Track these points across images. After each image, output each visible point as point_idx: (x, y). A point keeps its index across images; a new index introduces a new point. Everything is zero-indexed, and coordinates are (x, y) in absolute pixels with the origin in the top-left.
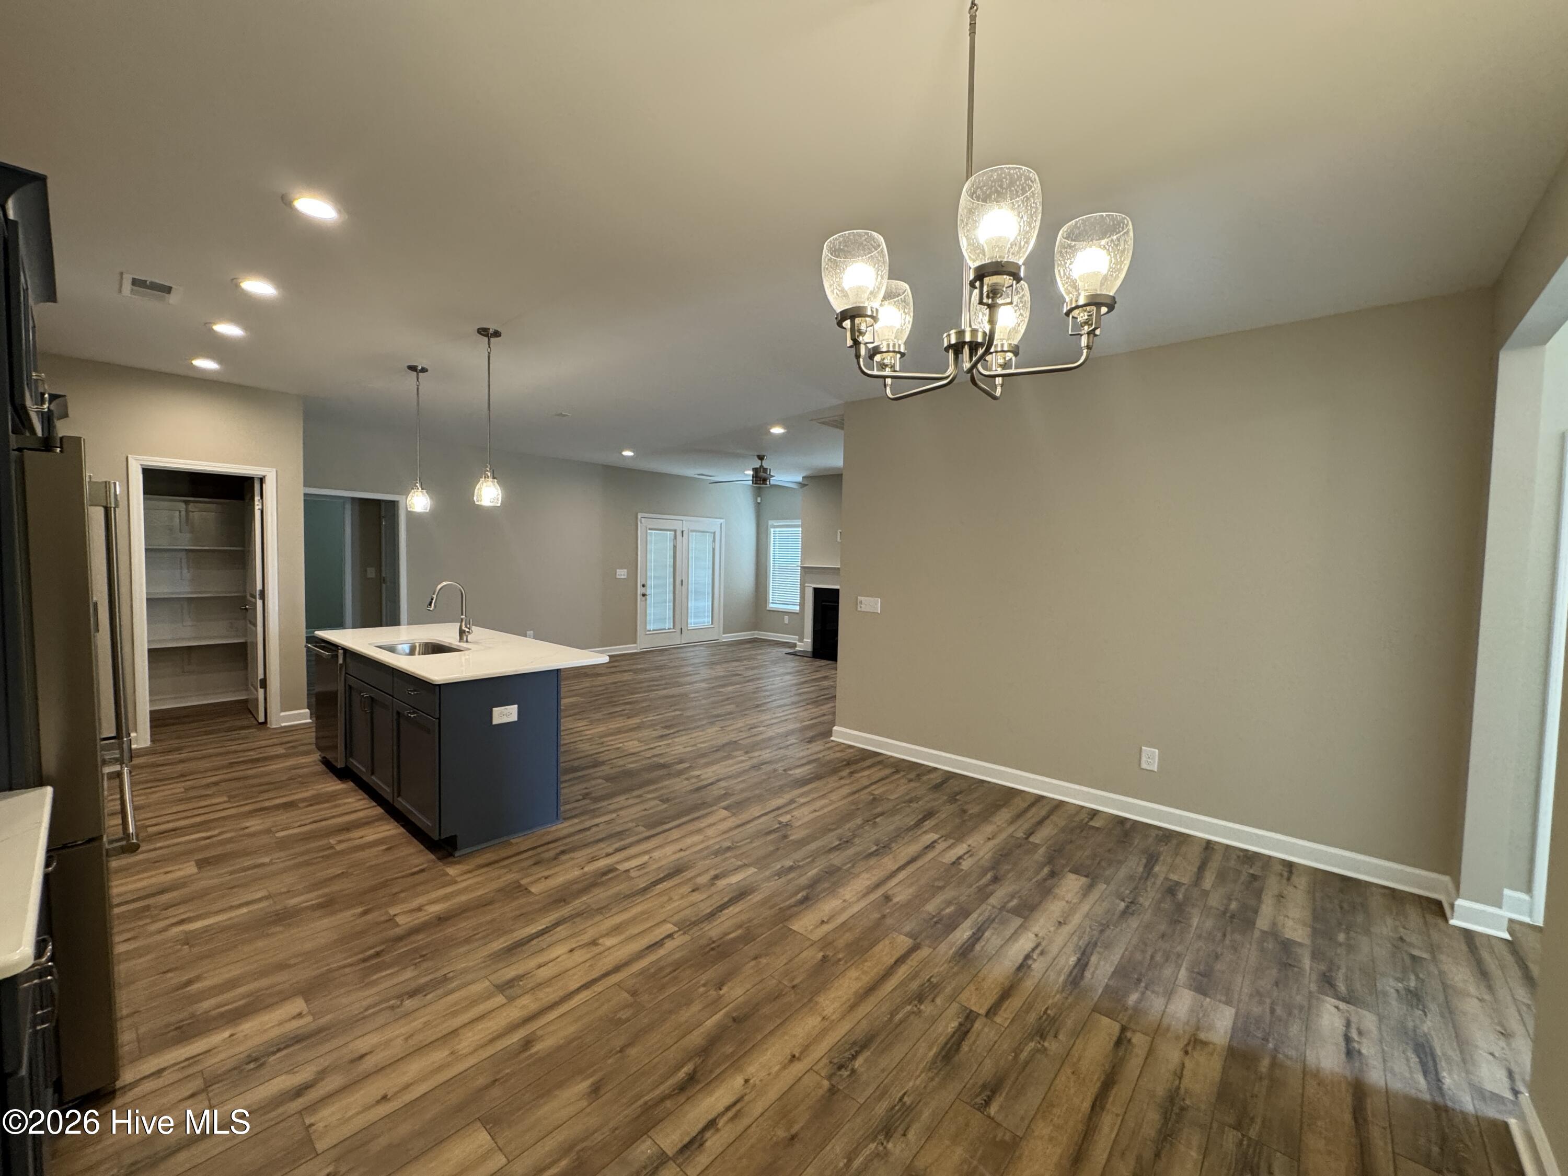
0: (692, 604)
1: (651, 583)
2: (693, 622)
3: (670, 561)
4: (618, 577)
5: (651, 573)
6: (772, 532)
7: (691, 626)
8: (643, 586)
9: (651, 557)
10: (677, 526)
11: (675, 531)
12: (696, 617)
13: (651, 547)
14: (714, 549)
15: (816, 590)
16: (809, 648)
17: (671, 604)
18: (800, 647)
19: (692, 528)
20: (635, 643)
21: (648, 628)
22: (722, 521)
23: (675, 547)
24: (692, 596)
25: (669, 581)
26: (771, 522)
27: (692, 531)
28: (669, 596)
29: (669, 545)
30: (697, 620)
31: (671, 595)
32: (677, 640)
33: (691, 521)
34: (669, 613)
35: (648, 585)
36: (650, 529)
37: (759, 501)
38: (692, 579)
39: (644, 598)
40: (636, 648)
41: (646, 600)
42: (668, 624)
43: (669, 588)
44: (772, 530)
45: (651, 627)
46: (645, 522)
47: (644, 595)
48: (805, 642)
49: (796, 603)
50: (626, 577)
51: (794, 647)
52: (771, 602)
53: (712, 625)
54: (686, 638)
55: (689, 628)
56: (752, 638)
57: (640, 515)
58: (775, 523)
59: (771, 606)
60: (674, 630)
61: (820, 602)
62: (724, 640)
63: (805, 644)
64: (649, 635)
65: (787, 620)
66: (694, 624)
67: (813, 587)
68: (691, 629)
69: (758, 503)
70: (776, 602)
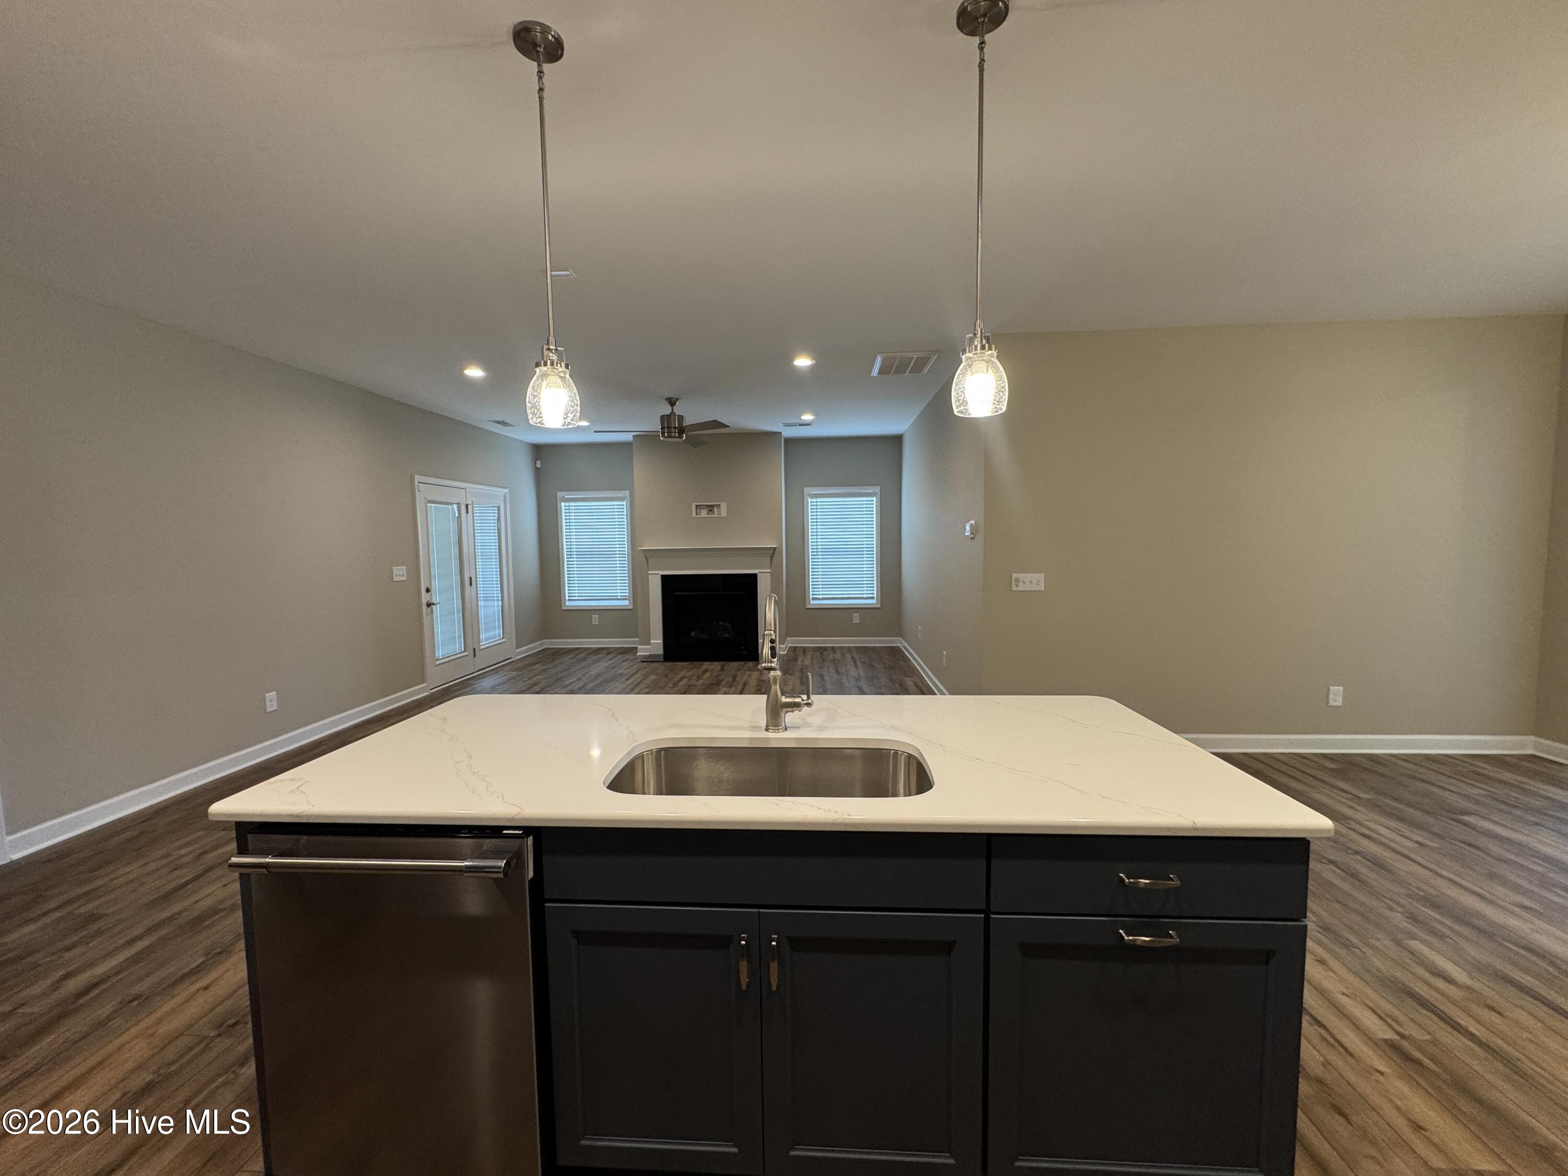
0: (482, 612)
1: (436, 585)
2: (485, 637)
3: (454, 551)
4: (396, 579)
5: (435, 572)
6: (563, 508)
7: (484, 644)
8: (428, 591)
9: (434, 544)
10: (461, 496)
11: (459, 505)
12: (487, 630)
13: (432, 530)
14: (499, 530)
15: (664, 578)
16: (661, 651)
17: (460, 614)
18: (643, 651)
19: (477, 501)
21: (437, 655)
22: (507, 491)
23: (460, 530)
24: (481, 601)
25: (456, 580)
26: (560, 495)
27: (477, 506)
28: (457, 604)
29: (454, 527)
30: (487, 635)
31: (459, 601)
32: (471, 667)
33: (475, 490)
34: (459, 629)
35: (433, 590)
36: (430, 502)
37: (539, 466)
38: (480, 575)
39: (430, 610)
40: (426, 689)
41: (432, 612)
42: (460, 646)
43: (456, 592)
44: (563, 504)
45: (439, 653)
46: (425, 488)
47: (429, 605)
48: (649, 644)
49: (619, 597)
50: (405, 578)
51: (637, 652)
52: (567, 598)
53: (503, 638)
54: (482, 662)
55: (482, 647)
56: (544, 649)
57: (418, 478)
58: (568, 496)
59: (568, 603)
60: (466, 653)
61: (676, 593)
62: (517, 658)
63: (649, 647)
64: (439, 666)
65: (597, 621)
66: (485, 641)
67: (658, 574)
68: (485, 648)
69: (538, 468)
70: (577, 598)
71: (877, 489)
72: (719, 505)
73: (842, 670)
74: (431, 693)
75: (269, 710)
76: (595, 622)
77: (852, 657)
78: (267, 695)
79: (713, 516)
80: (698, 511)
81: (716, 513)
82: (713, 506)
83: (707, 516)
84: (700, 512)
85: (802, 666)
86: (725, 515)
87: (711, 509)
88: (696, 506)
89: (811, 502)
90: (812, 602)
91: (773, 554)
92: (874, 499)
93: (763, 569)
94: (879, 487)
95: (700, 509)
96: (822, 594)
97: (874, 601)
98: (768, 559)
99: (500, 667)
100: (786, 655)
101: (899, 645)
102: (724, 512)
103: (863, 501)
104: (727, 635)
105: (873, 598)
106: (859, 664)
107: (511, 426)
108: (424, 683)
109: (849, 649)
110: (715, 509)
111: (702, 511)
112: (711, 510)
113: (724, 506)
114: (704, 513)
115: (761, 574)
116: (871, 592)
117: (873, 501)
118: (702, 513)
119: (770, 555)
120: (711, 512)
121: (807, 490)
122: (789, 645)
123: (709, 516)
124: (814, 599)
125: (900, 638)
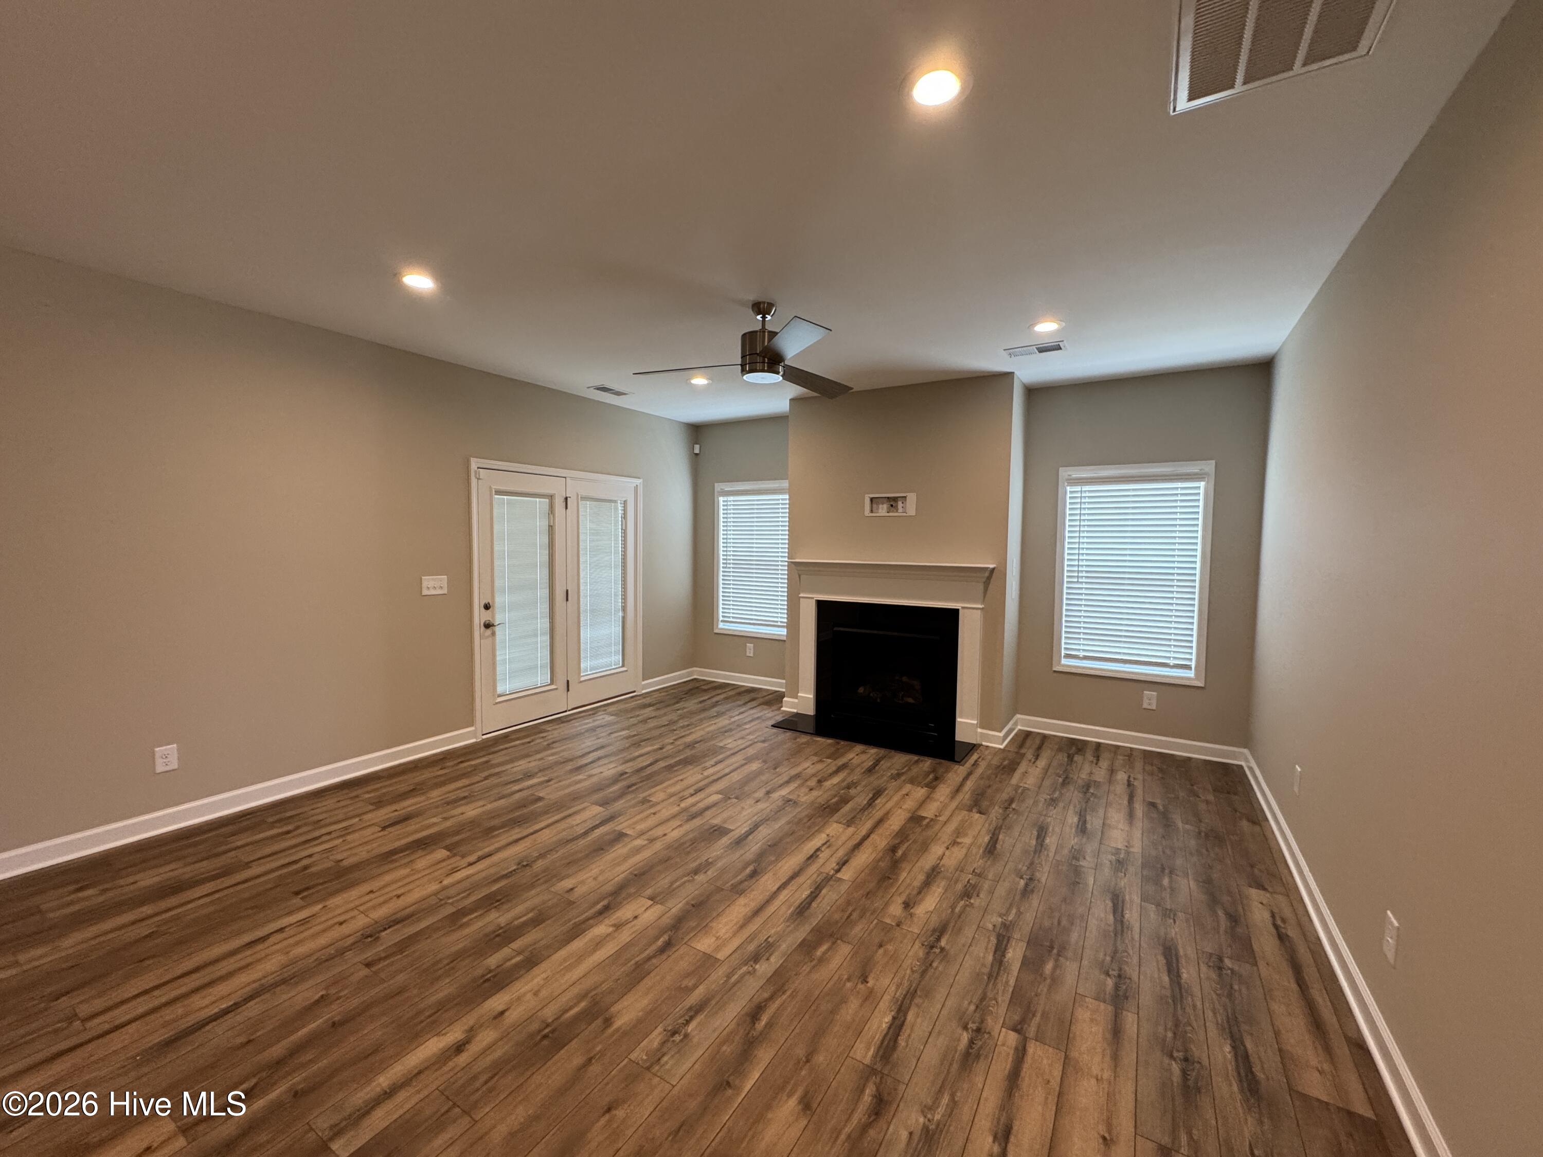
0: (586, 634)
1: (502, 600)
2: (589, 666)
3: (541, 556)
4: (425, 592)
5: (504, 583)
6: (721, 503)
7: (586, 673)
8: (487, 607)
9: (502, 547)
10: (555, 487)
11: (551, 497)
12: (593, 656)
13: (501, 527)
14: (624, 534)
15: (820, 604)
16: (810, 709)
17: (547, 638)
18: (790, 706)
19: (583, 493)
20: (471, 724)
21: (500, 689)
22: (639, 482)
23: (551, 528)
24: (585, 619)
25: (541, 593)
26: (718, 487)
27: (585, 498)
28: (543, 623)
29: (541, 524)
30: (593, 663)
31: (547, 620)
32: (560, 704)
33: (581, 479)
34: (543, 656)
35: (496, 606)
36: (499, 492)
37: (697, 451)
38: (586, 589)
39: (489, 632)
40: (474, 734)
41: (493, 634)
42: (541, 678)
43: (543, 608)
44: (721, 499)
45: (503, 687)
46: (485, 477)
47: (488, 626)
48: (796, 697)
49: (779, 624)
50: (445, 591)
51: (782, 707)
52: (721, 619)
53: (623, 666)
54: (578, 697)
55: (582, 679)
56: (692, 680)
57: (474, 463)
58: (728, 487)
59: (721, 625)
60: (553, 687)
61: (836, 629)
62: (644, 691)
63: (796, 701)
64: (498, 705)
65: (752, 651)
66: (590, 670)
67: (813, 598)
68: (585, 681)
69: (697, 454)
70: (731, 620)
71: (1209, 466)
72: (905, 497)
73: (1094, 822)
74: (483, 740)
75: (160, 768)
76: (750, 653)
77: (1129, 784)
78: (157, 749)
79: (896, 514)
80: (874, 506)
81: (900, 510)
82: (895, 499)
83: (888, 514)
84: (878, 509)
85: (1018, 787)
86: (914, 514)
87: (893, 502)
88: (872, 500)
89: (1071, 492)
90: (1064, 661)
91: (989, 578)
92: (1202, 484)
93: (969, 601)
94: (1213, 462)
95: (878, 504)
96: (1084, 650)
97: (1191, 674)
98: (981, 587)
99: (600, 707)
100: (1003, 750)
101: (1243, 763)
102: (911, 506)
103: (1177, 488)
104: (911, 700)
105: (1188, 667)
106: (1139, 809)
107: (625, 394)
108: (473, 726)
109: (1130, 754)
110: (900, 504)
111: (881, 506)
112: (892, 506)
113: (912, 498)
114: (883, 510)
115: (966, 610)
116: (1188, 656)
117: (1199, 488)
118: (880, 510)
119: (984, 580)
120: (892, 509)
121: (1064, 473)
122: (1019, 727)
123: (891, 514)
124: (1068, 656)
125: (1246, 751)
